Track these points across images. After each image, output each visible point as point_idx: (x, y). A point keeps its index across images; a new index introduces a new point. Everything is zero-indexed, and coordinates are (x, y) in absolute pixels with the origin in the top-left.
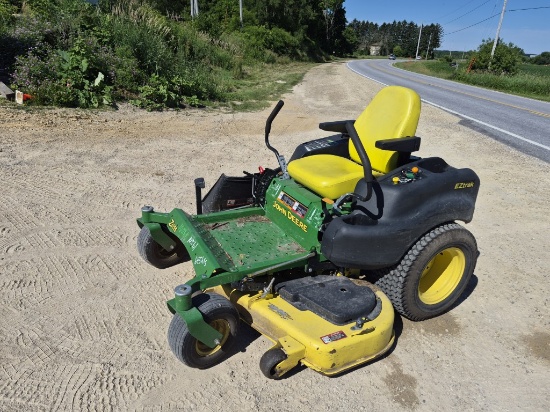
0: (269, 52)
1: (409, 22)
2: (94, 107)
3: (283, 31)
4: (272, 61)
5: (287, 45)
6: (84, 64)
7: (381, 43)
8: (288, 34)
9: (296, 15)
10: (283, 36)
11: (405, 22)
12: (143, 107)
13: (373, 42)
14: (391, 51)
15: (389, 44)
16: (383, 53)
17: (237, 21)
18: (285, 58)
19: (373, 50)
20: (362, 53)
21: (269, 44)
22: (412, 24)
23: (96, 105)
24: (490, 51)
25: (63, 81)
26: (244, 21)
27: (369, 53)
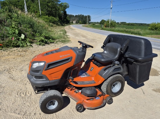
0: (51, 24)
1: (82, 15)
2: (25, 47)
3: (53, 17)
4: (52, 26)
5: (55, 21)
6: (17, 32)
7: (76, 20)
8: (55, 18)
9: (55, 13)
10: (54, 19)
11: (81, 15)
12: (40, 45)
13: (74, 20)
14: (79, 23)
15: (78, 20)
16: (77, 23)
17: (39, 15)
18: (55, 25)
19: (74, 22)
20: (71, 23)
21: (50, 21)
22: (83, 15)
23: (26, 46)
24: (109, 22)
25: (10, 38)
26: (41, 15)
27: (73, 23)
